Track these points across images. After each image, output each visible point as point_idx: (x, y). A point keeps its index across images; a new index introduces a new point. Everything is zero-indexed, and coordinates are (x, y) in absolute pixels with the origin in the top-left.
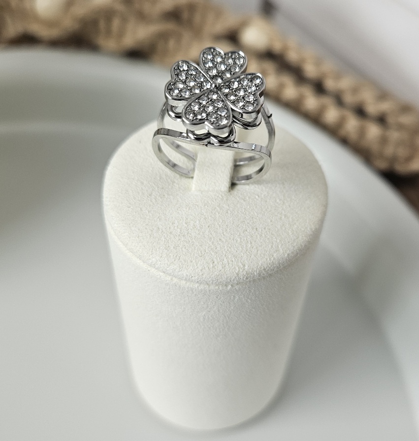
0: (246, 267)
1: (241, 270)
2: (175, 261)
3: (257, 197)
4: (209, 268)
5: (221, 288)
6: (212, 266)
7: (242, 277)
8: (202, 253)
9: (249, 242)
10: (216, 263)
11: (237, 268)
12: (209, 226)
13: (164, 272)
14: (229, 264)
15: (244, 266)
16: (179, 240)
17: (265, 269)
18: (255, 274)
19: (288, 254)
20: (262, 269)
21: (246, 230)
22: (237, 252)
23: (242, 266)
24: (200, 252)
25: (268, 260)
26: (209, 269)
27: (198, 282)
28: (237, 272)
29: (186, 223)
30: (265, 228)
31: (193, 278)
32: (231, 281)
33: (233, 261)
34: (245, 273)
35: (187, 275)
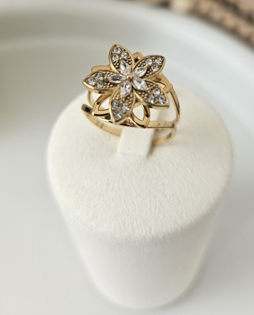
0: (153, 232)
1: (148, 234)
2: (93, 218)
3: (170, 164)
4: (120, 228)
6: (123, 227)
7: (148, 239)
8: (116, 214)
9: (158, 208)
10: (127, 224)
11: (144, 232)
12: (125, 189)
14: (138, 227)
15: (151, 230)
16: (99, 199)
17: (169, 234)
18: (160, 237)
19: (191, 221)
20: (166, 233)
21: (157, 196)
22: (146, 215)
23: (149, 230)
24: (114, 213)
25: (173, 225)
26: (120, 230)
28: (144, 234)
29: (107, 184)
30: (173, 196)
31: (107, 235)
32: (138, 241)
33: (141, 224)
34: (151, 236)
35: (102, 232)
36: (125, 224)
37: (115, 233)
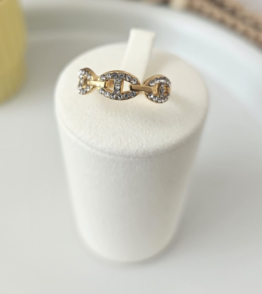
0: (144, 146)
1: (140, 148)
2: (94, 136)
5: (125, 159)
6: (119, 142)
7: (140, 153)
13: (87, 144)
14: (131, 143)
15: (143, 145)
18: (150, 152)
24: (112, 132)
27: (109, 153)
28: (137, 148)
31: (106, 150)
32: (132, 155)
33: (135, 141)
34: (142, 151)
35: (102, 147)
36: (121, 140)
37: (112, 148)
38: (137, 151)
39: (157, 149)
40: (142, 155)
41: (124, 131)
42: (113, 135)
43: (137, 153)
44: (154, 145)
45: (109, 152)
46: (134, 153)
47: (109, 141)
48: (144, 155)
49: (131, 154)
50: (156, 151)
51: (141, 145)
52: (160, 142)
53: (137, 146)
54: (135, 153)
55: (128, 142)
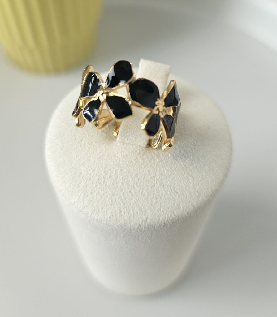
38: (140, 226)
39: (165, 223)
40: (146, 229)
41: (125, 199)
42: (112, 204)
43: (139, 227)
44: (161, 219)
45: (107, 224)
46: (136, 227)
47: (107, 212)
48: (149, 229)
49: (132, 229)
50: (163, 225)
51: (145, 219)
52: (169, 215)
53: (141, 220)
54: (138, 228)
55: (130, 214)
